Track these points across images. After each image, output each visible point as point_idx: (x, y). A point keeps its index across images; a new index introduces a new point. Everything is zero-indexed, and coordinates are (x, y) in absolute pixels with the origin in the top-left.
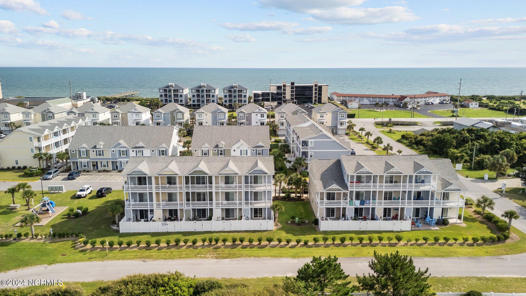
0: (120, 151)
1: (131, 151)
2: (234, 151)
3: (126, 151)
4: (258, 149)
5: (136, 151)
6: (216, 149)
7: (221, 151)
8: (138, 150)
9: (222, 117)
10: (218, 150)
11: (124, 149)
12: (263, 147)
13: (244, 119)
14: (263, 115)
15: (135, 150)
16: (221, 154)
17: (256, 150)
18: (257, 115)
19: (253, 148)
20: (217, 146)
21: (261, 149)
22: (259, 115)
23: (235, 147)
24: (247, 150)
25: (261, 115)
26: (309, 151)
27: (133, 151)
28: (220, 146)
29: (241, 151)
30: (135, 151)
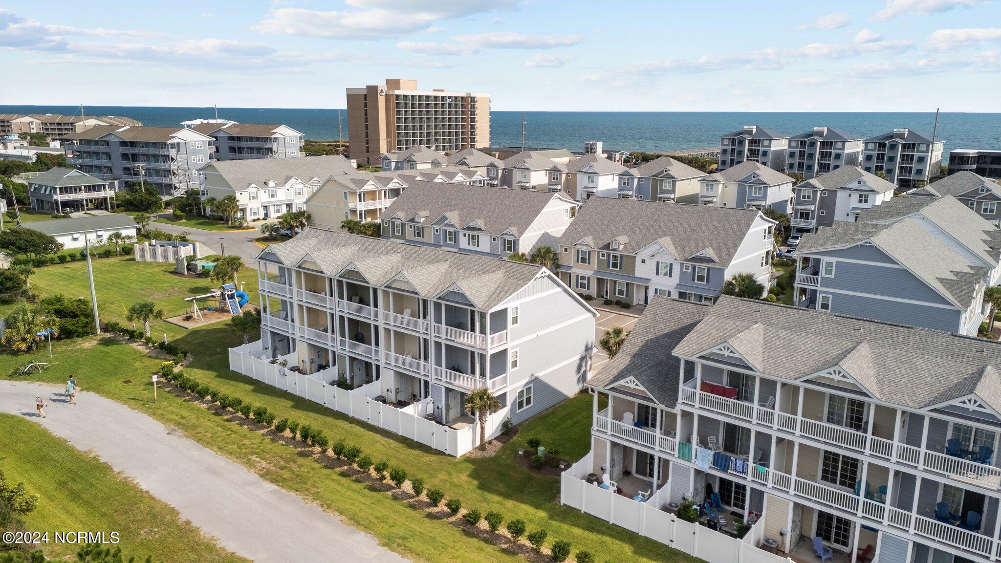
0: (446, 231)
1: (461, 235)
2: (643, 261)
3: (455, 232)
4: (698, 265)
5: (469, 235)
6: (605, 252)
7: (616, 257)
8: (472, 233)
9: (760, 193)
10: (609, 255)
11: (452, 230)
12: (712, 261)
13: (813, 202)
14: (866, 197)
15: (467, 232)
16: (615, 265)
17: (694, 268)
18: (850, 195)
19: (687, 260)
20: (607, 246)
21: (705, 266)
22: (855, 197)
23: (644, 253)
24: (671, 265)
25: (861, 196)
26: (819, 289)
27: (465, 235)
28: (613, 246)
29: (658, 263)
30: (467, 236)
